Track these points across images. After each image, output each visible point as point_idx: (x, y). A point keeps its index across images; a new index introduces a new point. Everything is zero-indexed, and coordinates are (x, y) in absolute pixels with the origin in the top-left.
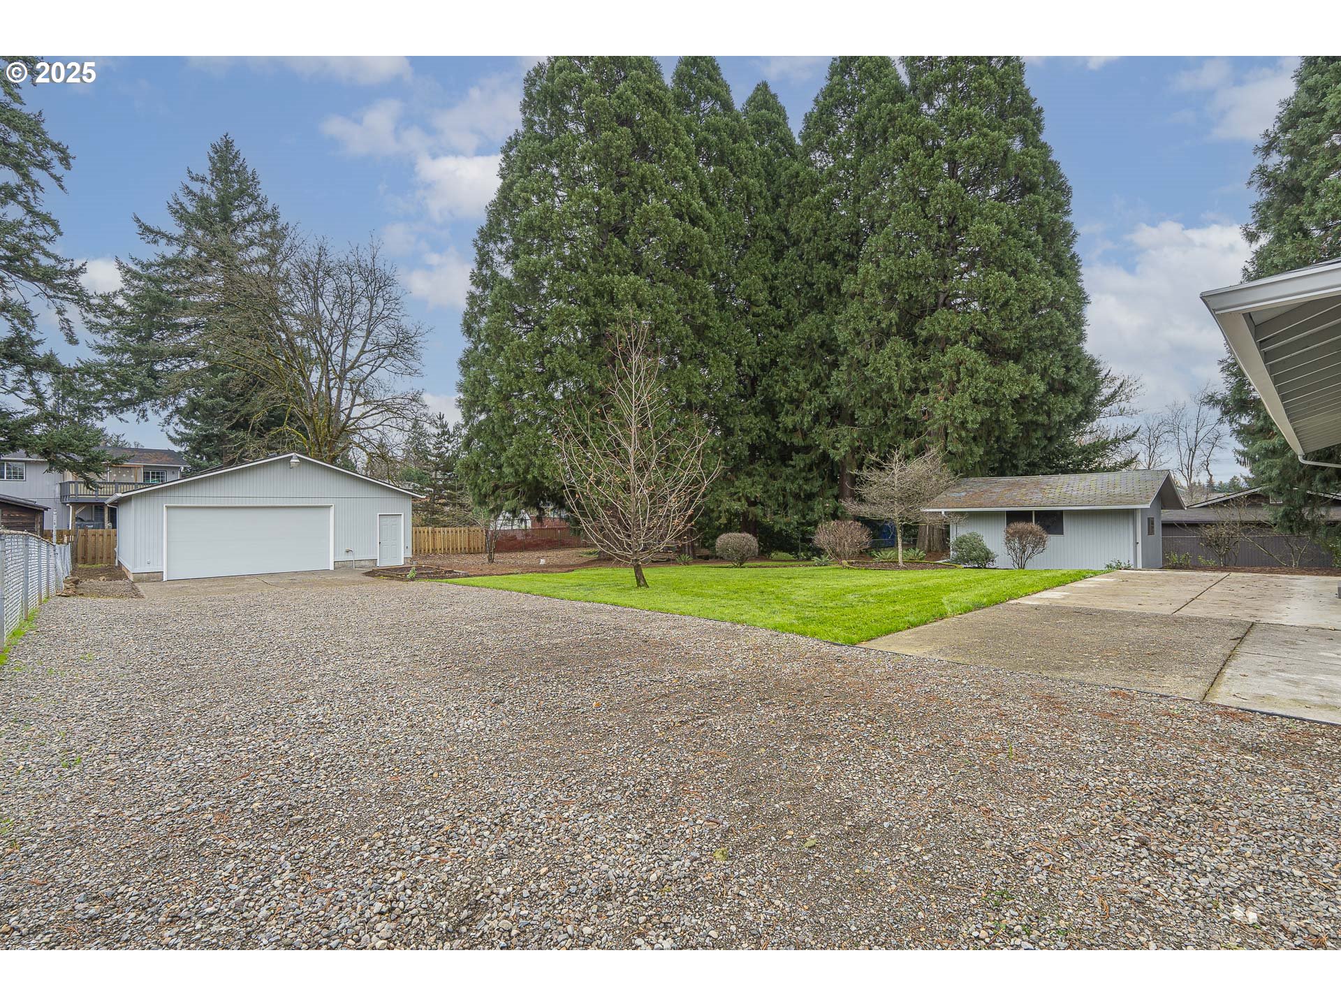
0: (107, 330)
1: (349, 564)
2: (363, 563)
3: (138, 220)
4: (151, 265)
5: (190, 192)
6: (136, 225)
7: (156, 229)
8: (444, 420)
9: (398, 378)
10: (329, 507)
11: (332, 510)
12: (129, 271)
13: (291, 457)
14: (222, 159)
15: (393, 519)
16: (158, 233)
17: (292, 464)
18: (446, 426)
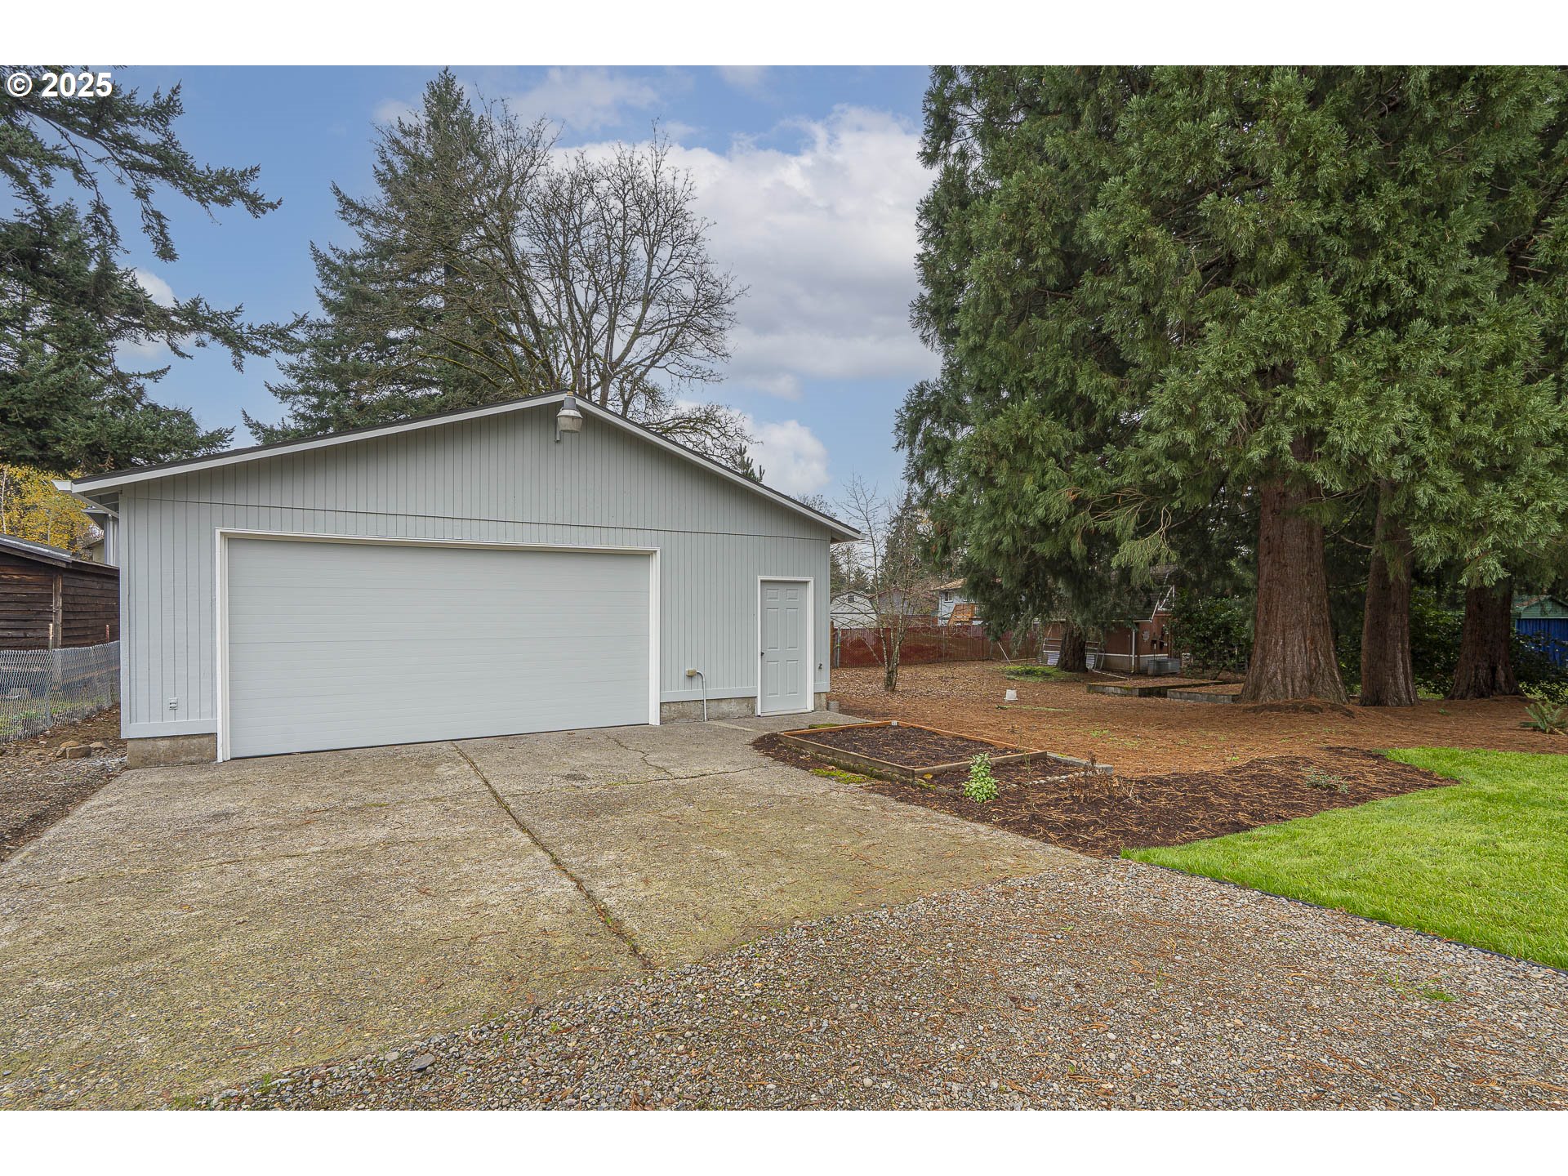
0: (303, 347)
1: (694, 710)
2: (725, 707)
3: (337, 192)
4: (355, 257)
5: (401, 147)
6: (335, 198)
7: (361, 206)
8: (746, 455)
9: (684, 384)
10: (646, 555)
11: (655, 564)
12: (327, 262)
13: (560, 405)
14: (441, 100)
15: (791, 592)
16: (362, 211)
17: (564, 424)
18: (748, 465)
